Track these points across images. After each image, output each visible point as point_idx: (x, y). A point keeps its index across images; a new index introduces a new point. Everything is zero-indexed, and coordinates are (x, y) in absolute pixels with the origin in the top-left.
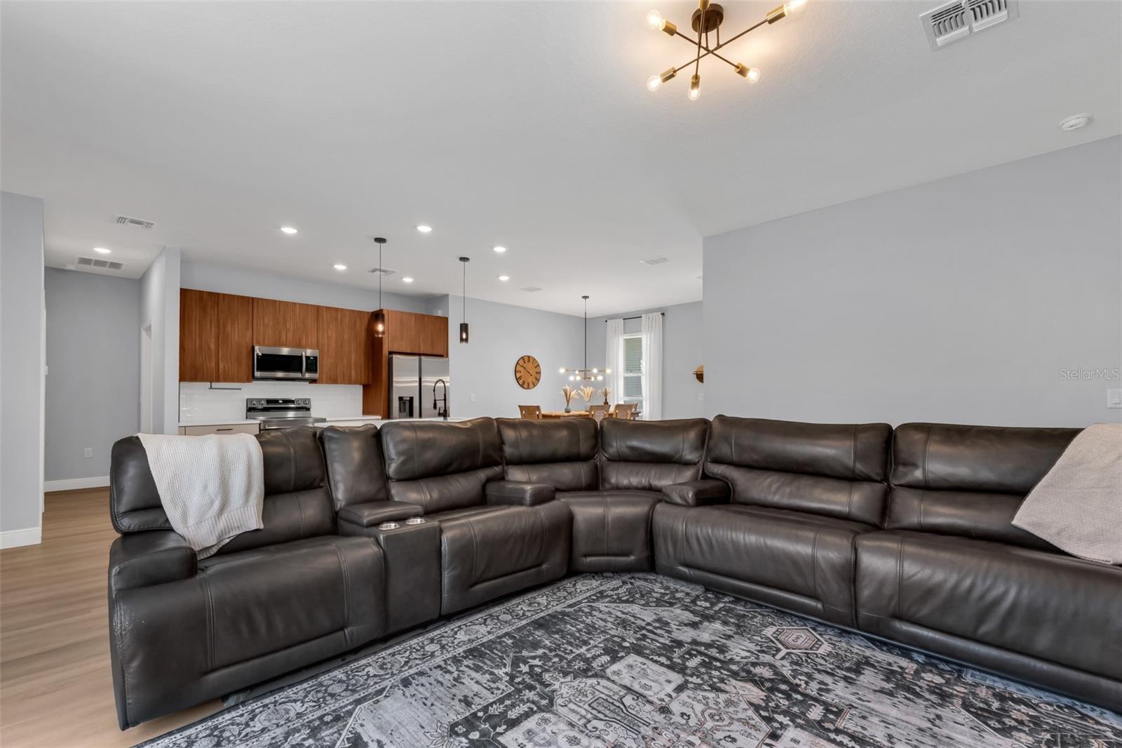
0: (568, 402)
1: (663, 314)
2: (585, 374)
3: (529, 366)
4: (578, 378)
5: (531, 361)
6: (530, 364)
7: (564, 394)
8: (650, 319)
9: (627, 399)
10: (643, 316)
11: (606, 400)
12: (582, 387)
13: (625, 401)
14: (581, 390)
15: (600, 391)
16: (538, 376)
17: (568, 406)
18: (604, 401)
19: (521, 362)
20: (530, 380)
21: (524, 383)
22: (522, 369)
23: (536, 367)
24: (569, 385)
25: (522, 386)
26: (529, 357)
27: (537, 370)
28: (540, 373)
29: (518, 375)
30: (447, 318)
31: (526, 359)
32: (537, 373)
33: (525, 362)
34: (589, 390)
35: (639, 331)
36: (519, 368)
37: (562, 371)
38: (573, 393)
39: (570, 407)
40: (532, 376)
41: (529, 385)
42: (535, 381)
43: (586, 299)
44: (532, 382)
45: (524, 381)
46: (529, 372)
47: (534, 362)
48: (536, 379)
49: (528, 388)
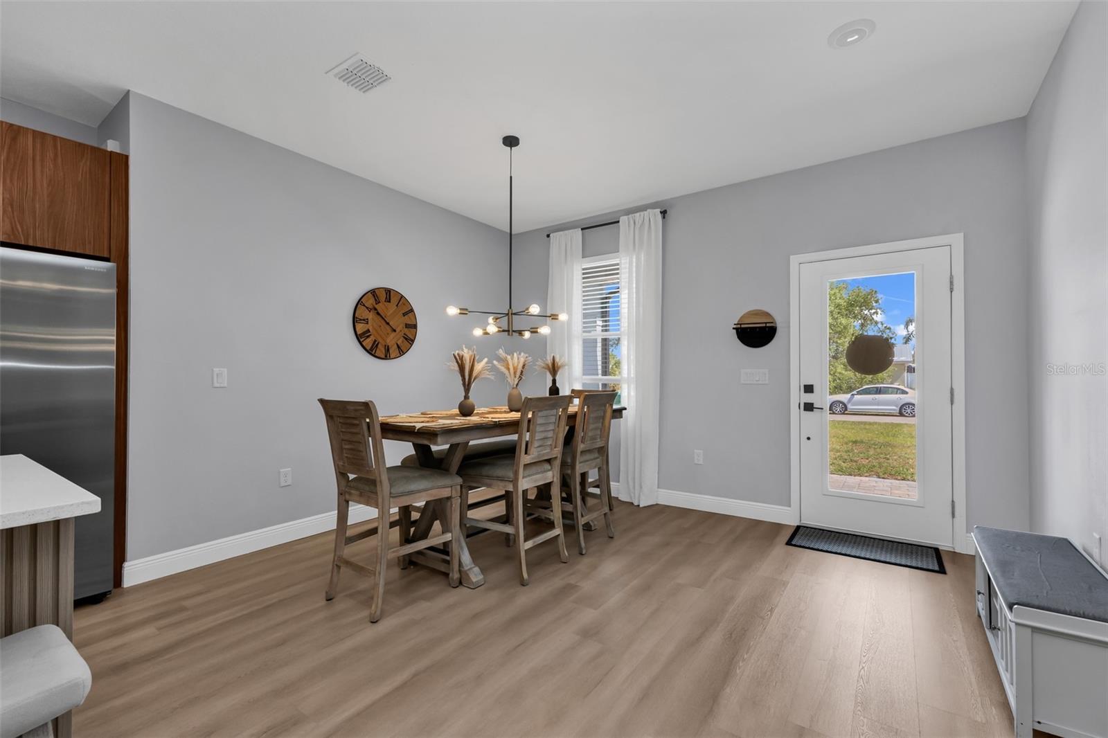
0: (467, 387)
1: (664, 213)
2: (510, 323)
3: (389, 310)
4: (492, 329)
5: (394, 300)
6: (392, 307)
7: (457, 368)
8: (638, 226)
9: (589, 379)
10: (623, 219)
11: (554, 381)
12: (501, 352)
13: (584, 385)
14: (500, 360)
15: (540, 363)
16: (409, 333)
17: (466, 397)
18: (549, 384)
19: (370, 302)
20: (391, 340)
21: (375, 345)
22: (371, 316)
23: (404, 315)
24: (469, 348)
25: (371, 351)
26: (388, 291)
27: (407, 320)
28: (415, 327)
29: (361, 328)
30: (127, 157)
31: (383, 296)
32: (407, 326)
33: (378, 302)
34: (517, 360)
35: (616, 250)
36: (363, 313)
37: (453, 311)
38: (479, 367)
39: (473, 398)
40: (395, 331)
41: (388, 350)
42: (403, 342)
43: (513, 148)
44: (397, 344)
45: (375, 341)
46: (388, 324)
47: (401, 302)
48: (406, 339)
49: (386, 356)
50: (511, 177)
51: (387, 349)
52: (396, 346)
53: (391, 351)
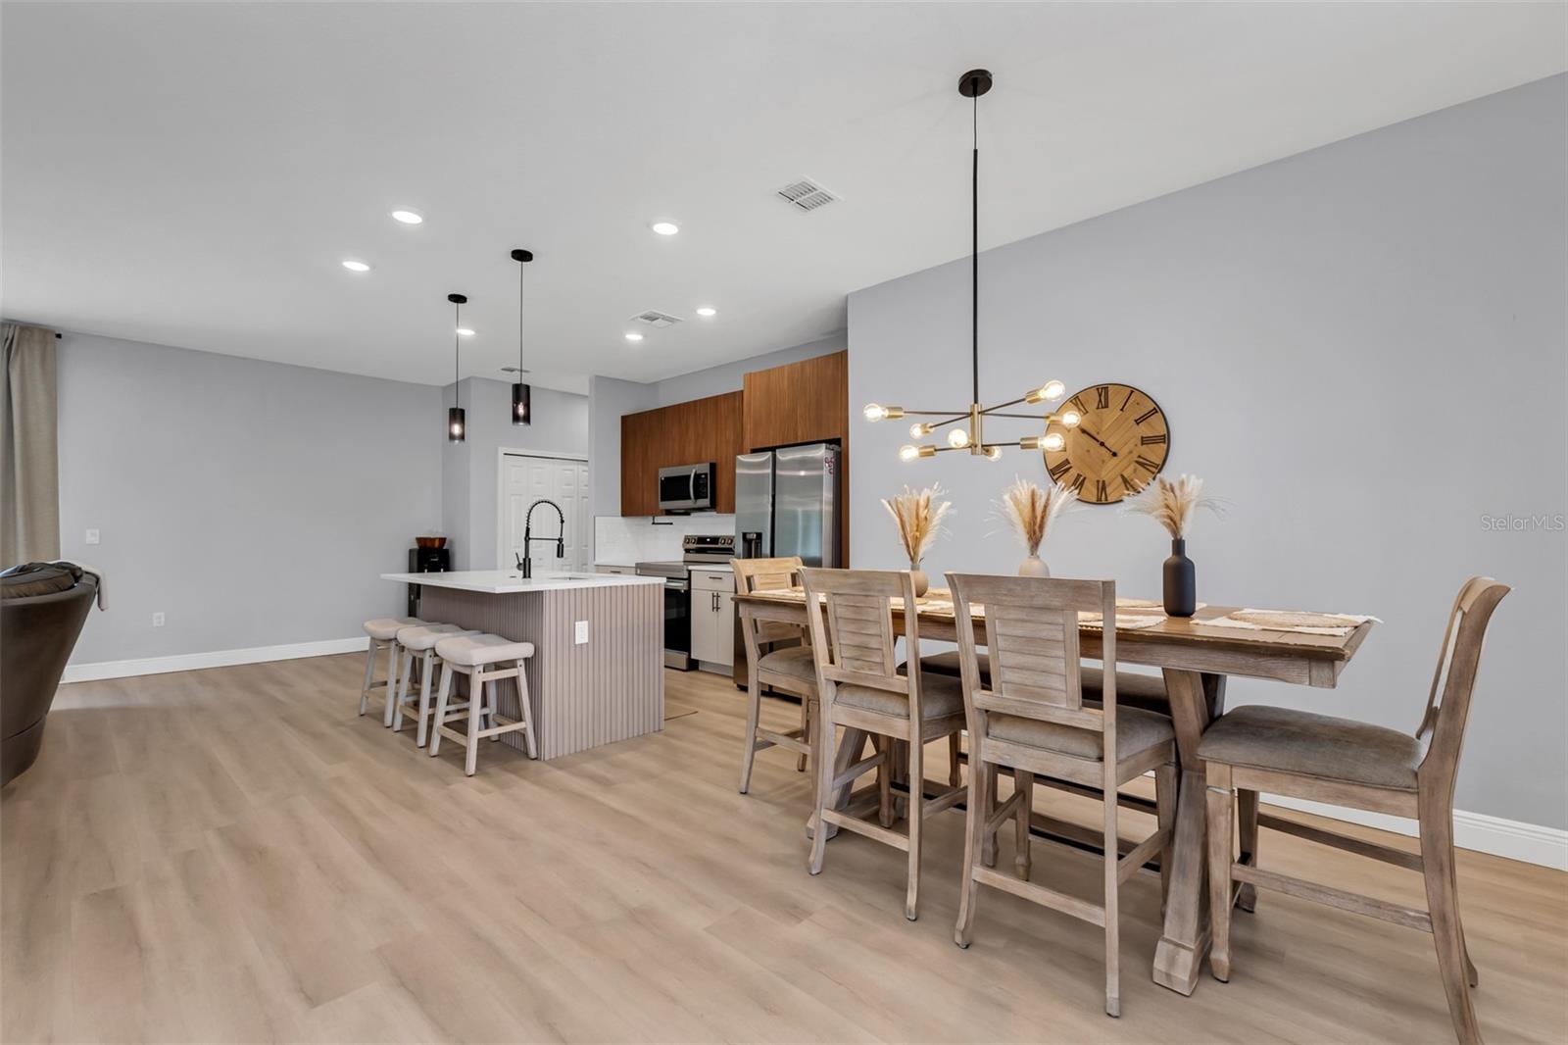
3: (1108, 420)
5: (1118, 400)
6: (1111, 414)
16: (1151, 452)
20: (1111, 470)
21: (1079, 482)
22: (1070, 437)
26: (1102, 390)
27: (1145, 430)
28: (1166, 439)
29: (1054, 458)
31: (1092, 401)
32: (1149, 440)
33: (1084, 413)
40: (1115, 454)
41: (1104, 488)
42: (1135, 471)
43: (978, 98)
44: (1122, 476)
45: (1079, 476)
46: (1102, 444)
47: (1130, 401)
48: (1142, 465)
49: (1099, 499)
50: (976, 151)
51: (1102, 487)
52: (1120, 479)
53: (1108, 490)
